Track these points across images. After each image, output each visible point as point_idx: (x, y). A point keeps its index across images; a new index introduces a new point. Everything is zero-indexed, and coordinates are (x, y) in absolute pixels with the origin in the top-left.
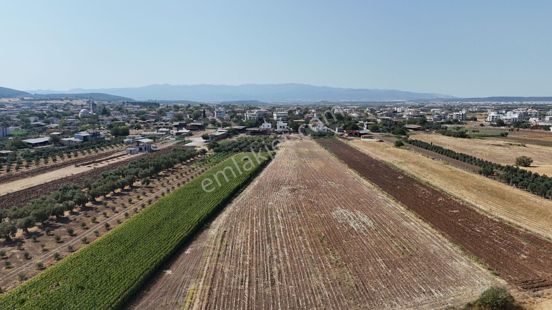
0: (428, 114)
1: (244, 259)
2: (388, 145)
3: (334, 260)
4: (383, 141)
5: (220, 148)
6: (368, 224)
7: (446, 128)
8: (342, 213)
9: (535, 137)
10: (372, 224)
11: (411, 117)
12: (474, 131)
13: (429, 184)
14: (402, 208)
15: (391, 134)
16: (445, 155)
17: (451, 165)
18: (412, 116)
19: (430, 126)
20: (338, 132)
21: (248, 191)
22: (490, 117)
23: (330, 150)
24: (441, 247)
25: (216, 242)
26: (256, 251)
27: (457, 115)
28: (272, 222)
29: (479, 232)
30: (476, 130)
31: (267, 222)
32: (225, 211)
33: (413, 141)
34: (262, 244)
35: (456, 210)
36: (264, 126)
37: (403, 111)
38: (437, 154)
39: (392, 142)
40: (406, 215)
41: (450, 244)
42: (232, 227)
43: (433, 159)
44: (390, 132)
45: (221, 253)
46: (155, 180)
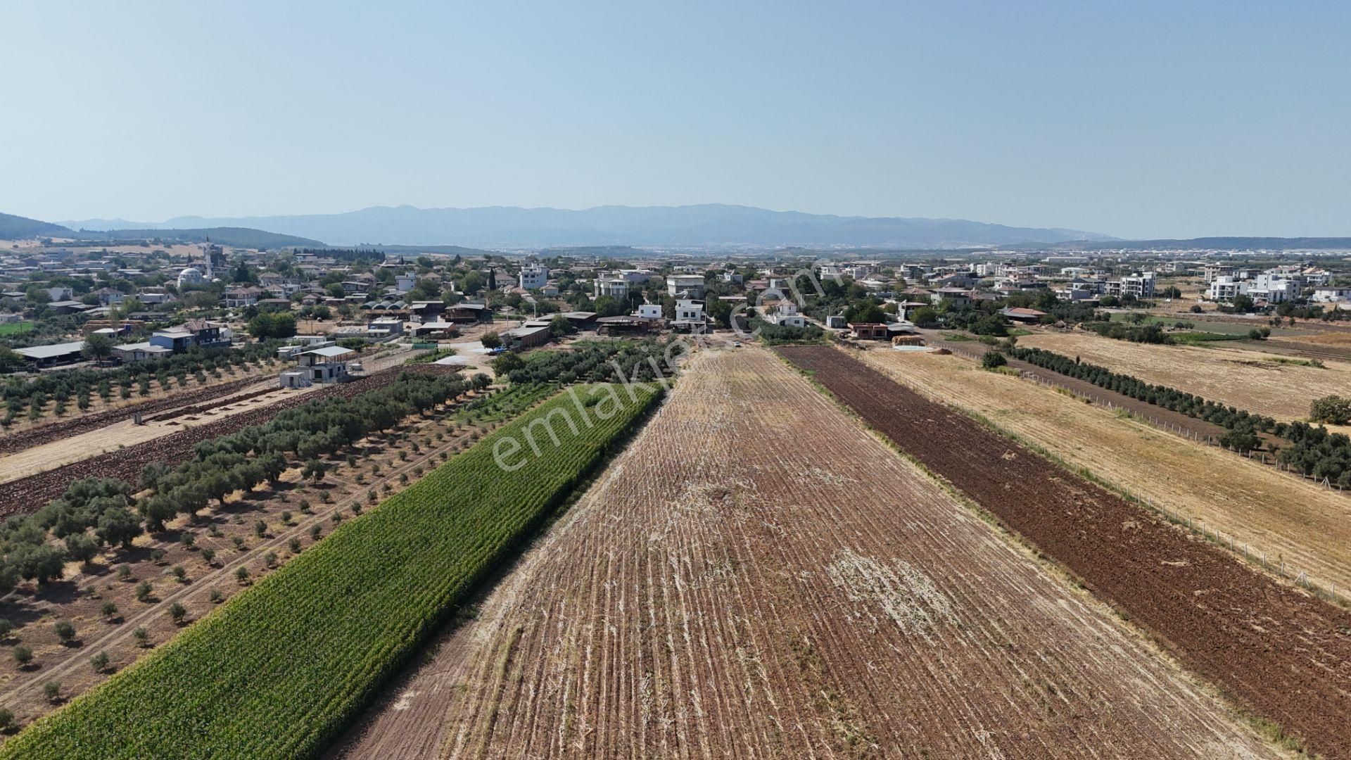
0: (1056, 282)
1: (572, 732)
2: (965, 364)
3: (843, 734)
4: (949, 353)
5: (527, 373)
6: (936, 605)
7: (1108, 316)
8: (857, 569)
9: (1339, 341)
10: (947, 604)
11: (1013, 288)
12: (1180, 326)
13: (1089, 476)
14: (1027, 552)
15: (968, 334)
16: (1117, 390)
17: (1140, 421)
18: (1016, 285)
19: (1065, 311)
20: (833, 326)
21: (595, 496)
22: (1215, 288)
23: (815, 376)
24: (1162, 687)
25: (490, 667)
26: (609, 698)
27: (1130, 283)
28: (659, 596)
29: (1263, 635)
30: (1184, 322)
31: (644, 597)
32: (523, 562)
33: (1029, 352)
34: (628, 676)
35: (1181, 558)
36: (642, 312)
37: (992, 274)
38: (1096, 387)
39: (973, 354)
40: (1040, 575)
41: (1186, 676)
42: (542, 617)
43: (1088, 402)
44: (965, 327)
45: (503, 709)
46: (343, 464)
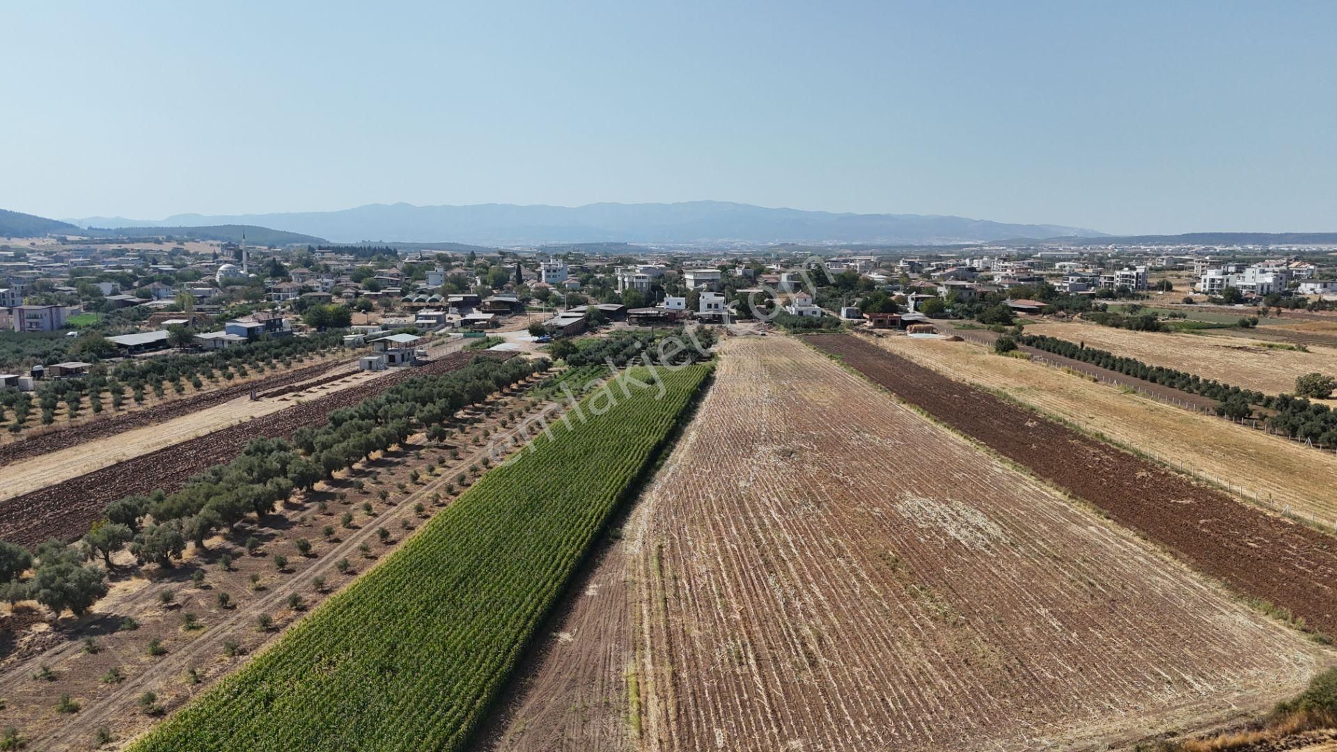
0: (1051, 276)
1: (727, 609)
2: (978, 349)
3: (936, 611)
4: (962, 340)
5: (582, 357)
6: (990, 530)
7: (1105, 307)
8: (919, 506)
9: (1323, 329)
10: (999, 529)
11: (1013, 282)
12: (1174, 316)
13: (1103, 439)
14: (1059, 494)
15: (975, 323)
16: (1121, 371)
17: (1144, 396)
18: (1014, 279)
19: (1065, 303)
20: (848, 317)
21: (681, 454)
22: (1205, 281)
23: (842, 359)
24: (1178, 582)
25: (647, 570)
26: (748, 589)
27: (1123, 276)
28: (762, 525)
29: (1256, 549)
30: (1177, 312)
31: (750, 525)
32: (642, 501)
33: (1035, 338)
34: (758, 577)
35: (1187, 498)
36: (668, 304)
37: (988, 269)
38: (1100, 369)
39: (984, 341)
40: (1071, 510)
41: (1195, 575)
42: (673, 538)
43: (1095, 381)
44: (972, 318)
45: (670, 594)
46: (454, 430)
